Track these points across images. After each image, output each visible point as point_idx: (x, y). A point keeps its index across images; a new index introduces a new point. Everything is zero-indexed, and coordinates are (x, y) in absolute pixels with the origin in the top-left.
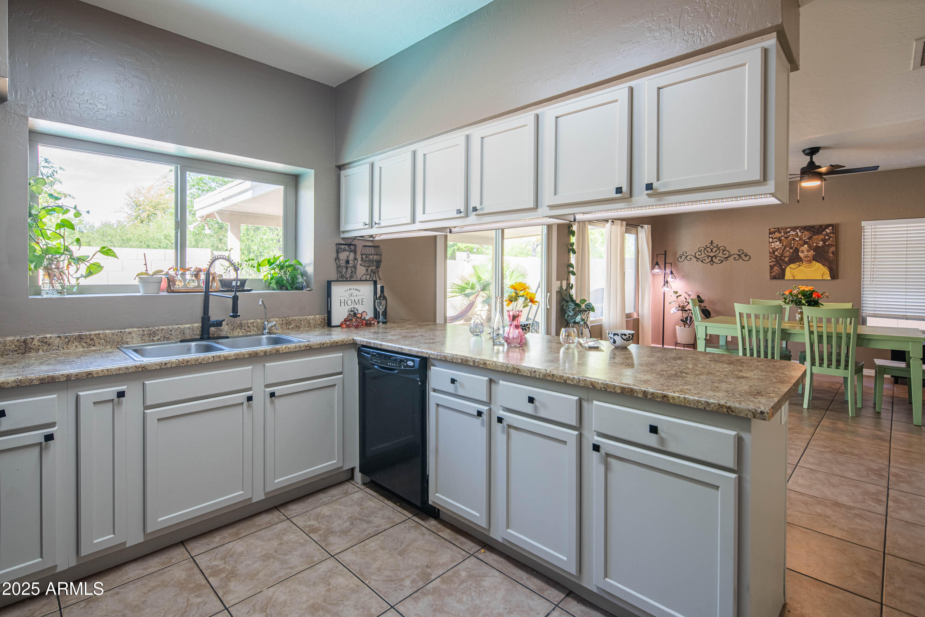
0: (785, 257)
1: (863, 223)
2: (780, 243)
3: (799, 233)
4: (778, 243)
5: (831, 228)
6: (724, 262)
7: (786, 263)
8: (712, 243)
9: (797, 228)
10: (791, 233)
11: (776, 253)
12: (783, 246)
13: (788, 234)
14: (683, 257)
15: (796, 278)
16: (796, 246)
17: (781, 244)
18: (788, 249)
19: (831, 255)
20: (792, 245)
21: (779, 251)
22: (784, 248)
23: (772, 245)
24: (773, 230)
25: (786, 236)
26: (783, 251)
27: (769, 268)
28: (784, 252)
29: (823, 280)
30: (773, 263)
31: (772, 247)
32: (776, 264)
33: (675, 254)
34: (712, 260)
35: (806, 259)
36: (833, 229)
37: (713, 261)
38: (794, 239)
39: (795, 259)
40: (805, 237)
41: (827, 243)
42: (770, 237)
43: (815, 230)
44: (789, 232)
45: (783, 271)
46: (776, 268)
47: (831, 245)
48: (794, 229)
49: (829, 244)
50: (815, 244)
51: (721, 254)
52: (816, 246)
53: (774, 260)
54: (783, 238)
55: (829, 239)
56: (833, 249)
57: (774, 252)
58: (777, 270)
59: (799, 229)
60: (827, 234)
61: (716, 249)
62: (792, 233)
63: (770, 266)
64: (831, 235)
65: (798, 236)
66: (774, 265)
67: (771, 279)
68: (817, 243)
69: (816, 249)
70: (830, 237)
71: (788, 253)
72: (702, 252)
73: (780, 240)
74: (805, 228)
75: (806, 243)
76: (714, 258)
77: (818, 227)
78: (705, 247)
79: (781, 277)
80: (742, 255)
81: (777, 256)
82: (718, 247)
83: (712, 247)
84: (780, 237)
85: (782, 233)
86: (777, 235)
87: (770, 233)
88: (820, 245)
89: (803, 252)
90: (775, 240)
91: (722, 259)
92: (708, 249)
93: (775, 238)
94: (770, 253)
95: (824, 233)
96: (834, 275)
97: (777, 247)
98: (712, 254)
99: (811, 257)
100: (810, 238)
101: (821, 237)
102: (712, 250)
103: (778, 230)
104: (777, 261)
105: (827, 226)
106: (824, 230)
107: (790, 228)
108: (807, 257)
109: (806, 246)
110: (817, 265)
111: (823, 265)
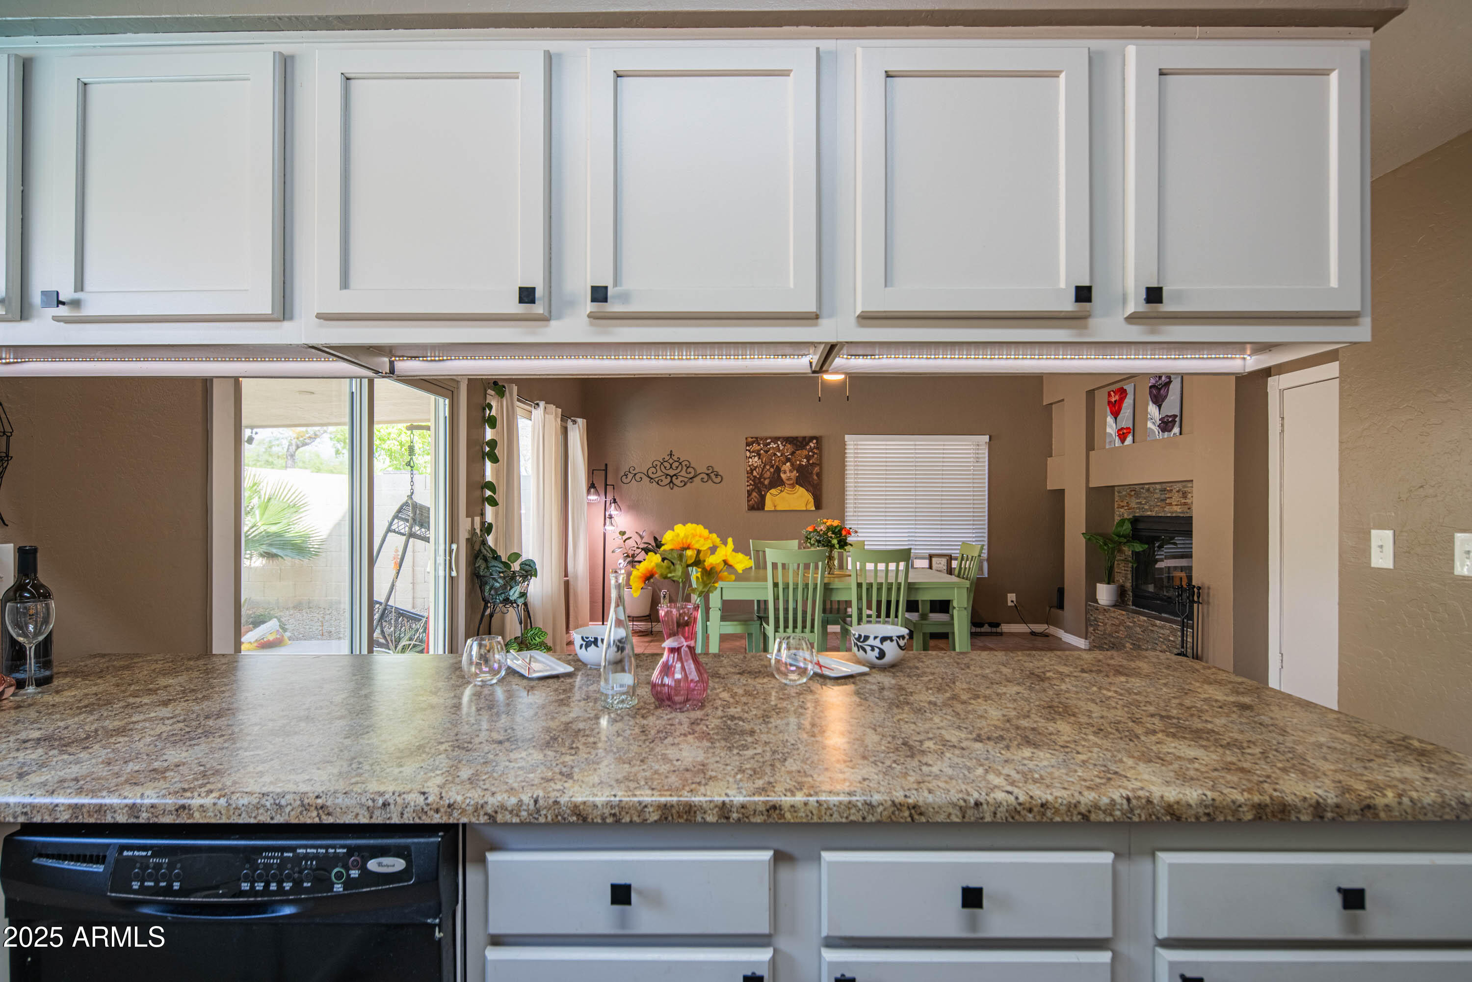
0: (765, 479)
1: (847, 437)
2: (759, 458)
3: (780, 446)
4: (756, 459)
5: (815, 441)
6: (689, 484)
7: (766, 487)
8: (671, 455)
9: (778, 439)
10: (771, 446)
11: (755, 473)
12: (762, 463)
13: (768, 447)
15: (778, 508)
17: (760, 460)
18: (768, 467)
19: (815, 477)
20: (773, 462)
21: (757, 469)
22: (764, 466)
24: (750, 440)
25: (766, 449)
26: (762, 470)
27: (746, 494)
28: (764, 472)
29: (806, 511)
30: (751, 487)
31: (750, 463)
32: (755, 489)
33: (617, 470)
34: (671, 481)
35: (788, 482)
36: (817, 443)
37: (672, 483)
38: (775, 454)
39: (777, 482)
41: (811, 462)
42: (747, 450)
43: (798, 444)
44: (769, 444)
45: (763, 498)
46: (754, 494)
47: (815, 463)
48: (775, 439)
49: (813, 463)
51: (683, 473)
52: (800, 464)
53: (752, 483)
54: (762, 452)
55: (813, 456)
56: (817, 469)
57: (752, 470)
58: (755, 497)
59: (781, 440)
60: (811, 450)
61: (676, 464)
62: (773, 445)
63: (748, 491)
64: (815, 451)
65: (779, 450)
66: (753, 490)
67: (748, 509)
69: (800, 469)
70: (814, 453)
71: (768, 473)
72: (658, 468)
73: (759, 455)
74: (788, 440)
75: (788, 460)
76: (674, 478)
77: (800, 439)
78: (662, 461)
80: (712, 475)
81: (755, 477)
82: (680, 461)
83: (671, 461)
84: (759, 451)
85: (762, 445)
86: (755, 447)
87: (748, 444)
89: (785, 472)
90: (753, 454)
91: (686, 480)
92: (666, 464)
93: (753, 452)
94: (747, 473)
95: (808, 447)
96: (818, 505)
97: (755, 465)
98: (671, 472)
99: (794, 479)
100: (793, 454)
101: (805, 452)
102: (671, 465)
103: (757, 440)
104: (755, 485)
105: (811, 439)
106: (807, 444)
107: (770, 438)
108: (788, 479)
109: (788, 464)
110: (801, 491)
111: (807, 490)
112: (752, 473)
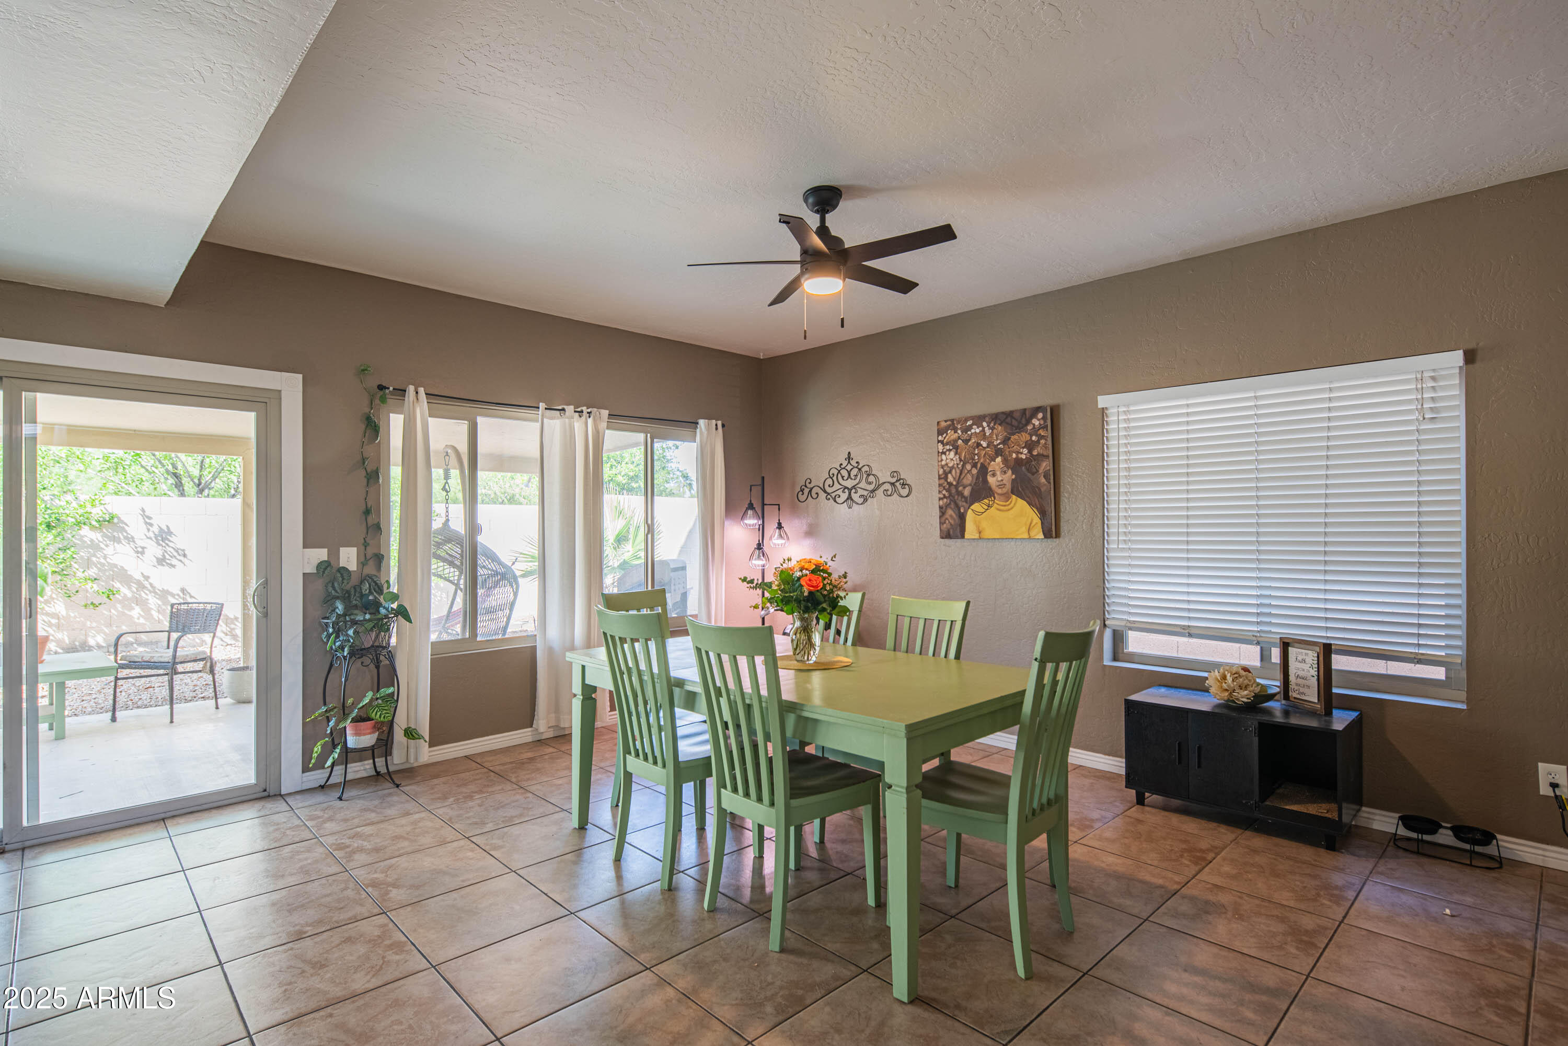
0: (965, 487)
1: (1102, 401)
2: (956, 453)
3: (986, 429)
4: (952, 454)
5: (1040, 415)
6: (869, 500)
8: (849, 458)
9: (983, 417)
10: (973, 431)
11: (950, 478)
12: (961, 460)
13: (969, 433)
14: (806, 491)
15: (984, 535)
16: (982, 461)
17: (957, 457)
18: (968, 467)
19: (1043, 480)
20: (976, 457)
21: (954, 471)
22: (963, 466)
23: (942, 460)
24: (943, 424)
25: (965, 436)
26: (961, 474)
27: (937, 512)
28: (963, 475)
29: (1030, 540)
30: (945, 500)
31: (943, 463)
32: (950, 504)
33: (793, 485)
35: (1000, 491)
37: (852, 500)
38: (979, 445)
39: (982, 491)
40: (997, 439)
41: (1035, 453)
42: (939, 441)
43: (1015, 423)
44: (970, 428)
45: (962, 518)
46: (950, 512)
47: (1043, 455)
48: (978, 420)
49: (1039, 455)
50: (1014, 455)
51: (863, 484)
52: (1017, 459)
53: (947, 494)
54: (960, 442)
55: (1038, 442)
56: (1046, 465)
57: (946, 474)
58: (951, 516)
59: (987, 419)
60: (1035, 431)
61: (855, 471)
62: (975, 429)
63: (941, 508)
64: (1042, 432)
65: (984, 437)
66: (947, 506)
67: (942, 538)
68: (1018, 453)
69: (1016, 466)
70: (1041, 437)
71: (969, 476)
72: (835, 478)
73: (956, 448)
74: (998, 418)
75: (999, 452)
76: (853, 491)
77: (1017, 415)
78: (839, 469)
79: (959, 534)
80: (897, 484)
81: (950, 484)
82: (859, 467)
83: (849, 467)
84: (956, 441)
85: (959, 432)
86: (951, 435)
87: (940, 433)
88: (1024, 457)
89: (994, 475)
90: (948, 447)
91: (865, 493)
92: (843, 472)
93: (947, 444)
94: (940, 478)
95: (1030, 427)
97: (950, 465)
98: (849, 483)
99: (1008, 484)
100: (1005, 441)
101: (1025, 437)
102: (849, 473)
103: (952, 425)
104: (951, 497)
105: (1034, 411)
106: (1028, 421)
107: (972, 418)
108: (1001, 486)
109: (999, 459)
110: (1020, 505)
111: (1030, 504)
112: (946, 478)
